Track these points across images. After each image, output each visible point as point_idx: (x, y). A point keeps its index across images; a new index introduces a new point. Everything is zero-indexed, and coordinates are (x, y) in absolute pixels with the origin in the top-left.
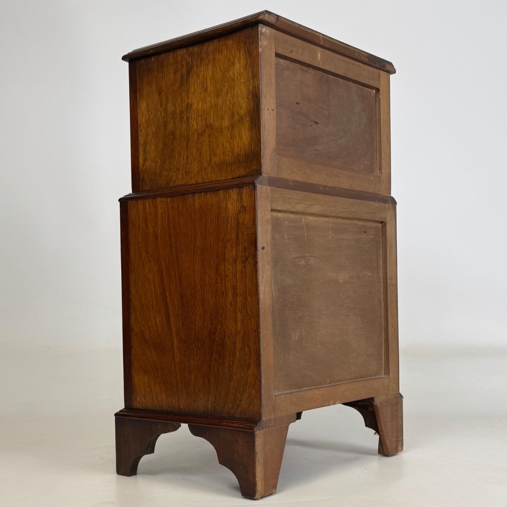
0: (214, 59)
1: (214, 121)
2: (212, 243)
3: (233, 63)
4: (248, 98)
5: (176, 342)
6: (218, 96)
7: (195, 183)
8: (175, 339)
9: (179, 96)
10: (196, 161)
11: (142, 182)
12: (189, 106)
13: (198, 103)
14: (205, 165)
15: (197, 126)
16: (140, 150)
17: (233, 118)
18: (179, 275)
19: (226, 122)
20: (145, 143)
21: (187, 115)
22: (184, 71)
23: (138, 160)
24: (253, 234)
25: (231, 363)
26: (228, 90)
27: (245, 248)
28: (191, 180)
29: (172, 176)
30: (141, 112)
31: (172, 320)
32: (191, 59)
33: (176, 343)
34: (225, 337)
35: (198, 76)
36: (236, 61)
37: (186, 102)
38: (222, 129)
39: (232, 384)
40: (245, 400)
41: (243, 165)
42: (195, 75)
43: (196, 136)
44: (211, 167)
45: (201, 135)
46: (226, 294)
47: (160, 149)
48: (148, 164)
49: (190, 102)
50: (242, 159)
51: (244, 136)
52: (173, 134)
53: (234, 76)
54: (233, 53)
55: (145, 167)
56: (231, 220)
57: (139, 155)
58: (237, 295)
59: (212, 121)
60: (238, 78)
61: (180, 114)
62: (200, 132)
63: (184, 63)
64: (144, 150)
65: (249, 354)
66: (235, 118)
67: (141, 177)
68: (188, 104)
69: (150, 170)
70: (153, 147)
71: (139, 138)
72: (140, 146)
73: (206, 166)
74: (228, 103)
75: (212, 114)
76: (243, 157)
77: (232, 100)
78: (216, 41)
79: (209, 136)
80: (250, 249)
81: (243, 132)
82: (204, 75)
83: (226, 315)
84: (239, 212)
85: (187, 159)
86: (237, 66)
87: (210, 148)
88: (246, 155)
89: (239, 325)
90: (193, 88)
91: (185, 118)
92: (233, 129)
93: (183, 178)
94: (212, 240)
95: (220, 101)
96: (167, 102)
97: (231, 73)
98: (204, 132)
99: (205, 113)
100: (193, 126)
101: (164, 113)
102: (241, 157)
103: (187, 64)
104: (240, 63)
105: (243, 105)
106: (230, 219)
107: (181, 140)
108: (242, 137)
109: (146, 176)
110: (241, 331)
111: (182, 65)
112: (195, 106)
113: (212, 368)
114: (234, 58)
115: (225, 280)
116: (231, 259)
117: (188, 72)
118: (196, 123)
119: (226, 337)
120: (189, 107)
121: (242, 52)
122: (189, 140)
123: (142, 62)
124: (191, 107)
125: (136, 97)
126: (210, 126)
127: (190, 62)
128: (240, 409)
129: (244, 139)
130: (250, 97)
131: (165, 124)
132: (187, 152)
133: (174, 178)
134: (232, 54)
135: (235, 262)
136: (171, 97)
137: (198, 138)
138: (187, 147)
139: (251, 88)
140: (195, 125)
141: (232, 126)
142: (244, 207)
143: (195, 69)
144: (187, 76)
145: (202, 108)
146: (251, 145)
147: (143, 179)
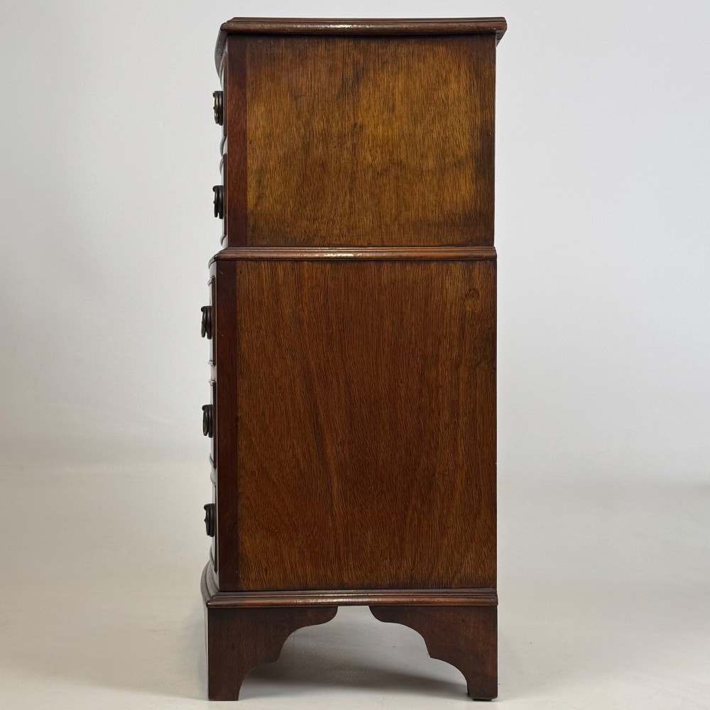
0: (409, 67)
1: (407, 157)
2: (413, 338)
3: (446, 81)
4: (472, 136)
5: (336, 484)
6: (415, 122)
7: (365, 244)
8: (335, 479)
9: (336, 109)
10: (369, 212)
11: (253, 231)
12: (357, 129)
13: (376, 126)
14: (388, 220)
15: (374, 160)
16: (249, 180)
17: (444, 159)
18: (346, 382)
19: (431, 163)
20: (261, 171)
21: (353, 140)
22: (350, 73)
23: (245, 196)
24: (489, 329)
25: (445, 512)
26: (434, 117)
27: (475, 348)
28: (358, 239)
29: (318, 230)
30: (254, 119)
31: (329, 451)
32: (364, 58)
33: (336, 486)
34: (434, 475)
35: (376, 85)
36: (452, 78)
37: (352, 121)
38: (422, 171)
39: (445, 541)
40: (468, 563)
41: (461, 228)
42: (370, 85)
43: (370, 174)
44: (399, 224)
45: (380, 174)
46: (439, 413)
47: (293, 184)
48: (267, 203)
49: (359, 121)
50: (457, 220)
51: (463, 188)
52: (324, 165)
53: (447, 98)
54: (447, 66)
55: (259, 209)
56: (451, 307)
57: (246, 188)
58: (458, 414)
59: (403, 157)
60: (454, 103)
61: (339, 137)
62: (379, 170)
63: (349, 61)
64: (259, 182)
65: (477, 497)
66: (447, 160)
67: (251, 223)
68: (356, 125)
69: (271, 215)
70: (278, 178)
71: (249, 161)
72: (249, 173)
73: (389, 222)
74: (435, 135)
75: (403, 146)
76: (460, 218)
77: (442, 134)
79: (397, 178)
80: (485, 350)
81: (462, 181)
82: (388, 86)
83: (437, 443)
84: (466, 296)
85: (351, 207)
86: (454, 86)
87: (398, 195)
88: (466, 214)
89: (461, 457)
90: (365, 102)
91: (349, 145)
92: (443, 175)
93: (341, 235)
94: (413, 333)
95: (419, 131)
96: (312, 115)
97: (442, 94)
98: (387, 170)
99: (390, 144)
100: (365, 159)
101: (305, 130)
102: (457, 216)
103: (356, 64)
104: (458, 82)
105: (464, 144)
106: (448, 306)
107: (339, 177)
108: (460, 190)
109: (262, 224)
110: (465, 465)
111: (345, 64)
112: (369, 130)
113: (408, 520)
114: (449, 72)
115: (437, 393)
116: (448, 363)
117: (357, 78)
118: (371, 155)
119: (437, 475)
121: (464, 67)
122: (355, 179)
123: (259, 41)
124: (361, 130)
125: (245, 95)
126: (398, 164)
127: (362, 62)
128: (459, 575)
129: (463, 193)
130: (475, 134)
131: (307, 147)
132: (351, 196)
133: (322, 233)
134: (444, 67)
135: (457, 367)
136: (320, 108)
137: (373, 178)
138: (351, 190)
139: (478, 121)
140: (369, 158)
141: (443, 170)
142: (474, 289)
143: (372, 75)
144: (353, 82)
145: (383, 135)
146: (476, 202)
147: (254, 227)
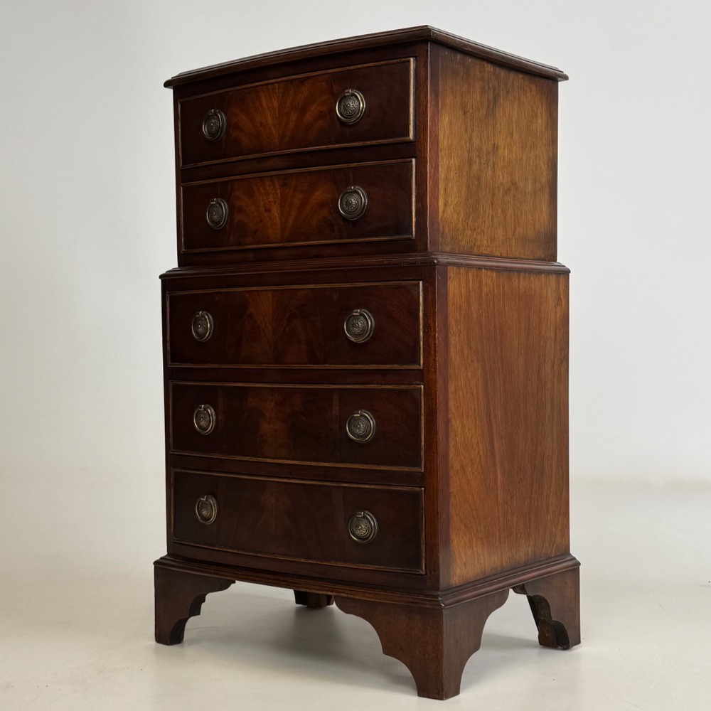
0: (519, 99)
1: (519, 179)
3: (536, 115)
6: (522, 149)
7: (499, 255)
9: (485, 128)
10: (501, 226)
11: (442, 237)
13: (504, 149)
14: (510, 234)
15: (503, 179)
16: (440, 186)
17: (536, 183)
19: (530, 187)
20: (447, 179)
21: (493, 158)
22: (491, 96)
26: (531, 146)
28: (496, 250)
29: (476, 240)
30: (442, 129)
32: (498, 85)
35: (504, 111)
36: (539, 114)
37: (493, 141)
38: (526, 193)
41: (543, 245)
42: (501, 110)
43: (502, 191)
44: (515, 239)
45: (506, 192)
47: (463, 194)
48: (449, 211)
49: (496, 142)
51: (544, 210)
52: (478, 179)
53: (537, 131)
54: (536, 102)
55: (445, 216)
57: (438, 193)
59: (517, 179)
60: (540, 136)
61: (486, 155)
62: (506, 188)
63: (491, 86)
64: (445, 189)
66: (537, 185)
67: (441, 229)
68: (494, 145)
69: (452, 223)
70: (455, 189)
71: (440, 169)
72: (440, 181)
73: (511, 236)
74: (531, 162)
75: (517, 169)
76: (542, 236)
77: (535, 161)
78: (521, 76)
79: (514, 197)
81: (543, 204)
82: (509, 113)
85: (492, 220)
86: (540, 121)
87: (515, 213)
88: (545, 233)
90: (499, 125)
91: (491, 163)
92: (535, 198)
93: (488, 246)
95: (524, 156)
96: (473, 131)
97: (534, 127)
98: (509, 189)
99: (511, 166)
100: (499, 177)
101: (469, 144)
103: (494, 89)
104: (542, 118)
105: (544, 172)
107: (486, 192)
108: (542, 211)
109: (447, 230)
111: (489, 87)
112: (501, 151)
114: (537, 108)
117: (495, 101)
118: (502, 174)
120: (495, 149)
121: (544, 106)
122: (494, 194)
123: (446, 53)
124: (497, 150)
126: (514, 184)
127: (497, 87)
129: (544, 214)
131: (470, 162)
132: (492, 210)
133: (478, 243)
134: (535, 104)
136: (477, 125)
137: (503, 196)
138: (492, 203)
140: (501, 177)
141: (535, 194)
143: (502, 101)
144: (493, 105)
145: (508, 157)
147: (443, 233)
